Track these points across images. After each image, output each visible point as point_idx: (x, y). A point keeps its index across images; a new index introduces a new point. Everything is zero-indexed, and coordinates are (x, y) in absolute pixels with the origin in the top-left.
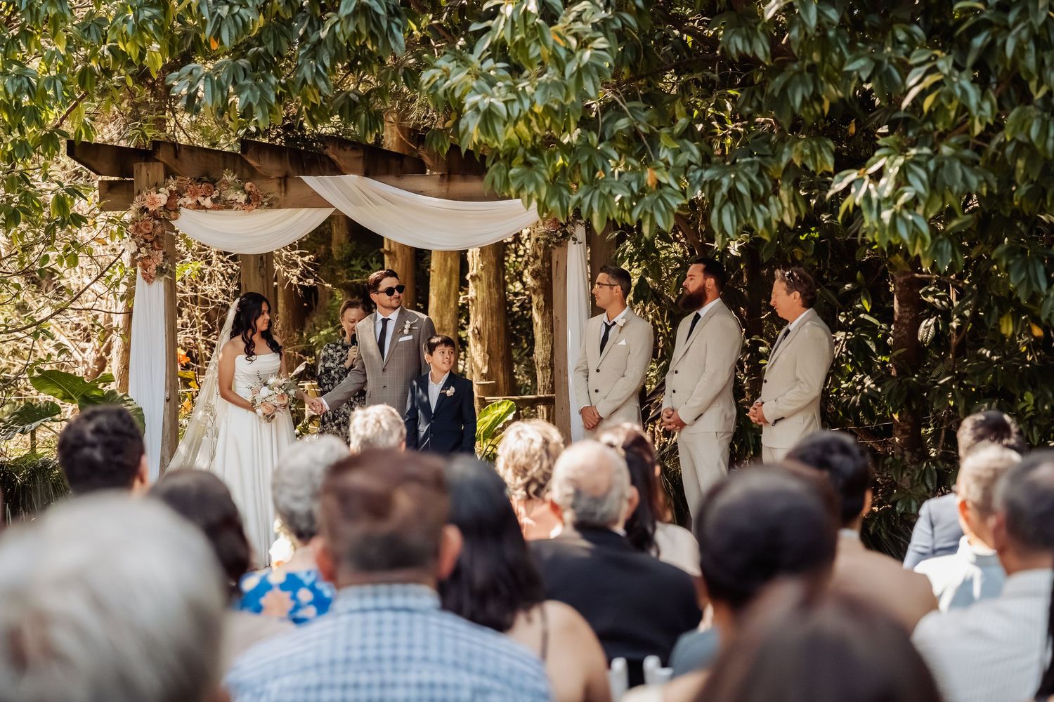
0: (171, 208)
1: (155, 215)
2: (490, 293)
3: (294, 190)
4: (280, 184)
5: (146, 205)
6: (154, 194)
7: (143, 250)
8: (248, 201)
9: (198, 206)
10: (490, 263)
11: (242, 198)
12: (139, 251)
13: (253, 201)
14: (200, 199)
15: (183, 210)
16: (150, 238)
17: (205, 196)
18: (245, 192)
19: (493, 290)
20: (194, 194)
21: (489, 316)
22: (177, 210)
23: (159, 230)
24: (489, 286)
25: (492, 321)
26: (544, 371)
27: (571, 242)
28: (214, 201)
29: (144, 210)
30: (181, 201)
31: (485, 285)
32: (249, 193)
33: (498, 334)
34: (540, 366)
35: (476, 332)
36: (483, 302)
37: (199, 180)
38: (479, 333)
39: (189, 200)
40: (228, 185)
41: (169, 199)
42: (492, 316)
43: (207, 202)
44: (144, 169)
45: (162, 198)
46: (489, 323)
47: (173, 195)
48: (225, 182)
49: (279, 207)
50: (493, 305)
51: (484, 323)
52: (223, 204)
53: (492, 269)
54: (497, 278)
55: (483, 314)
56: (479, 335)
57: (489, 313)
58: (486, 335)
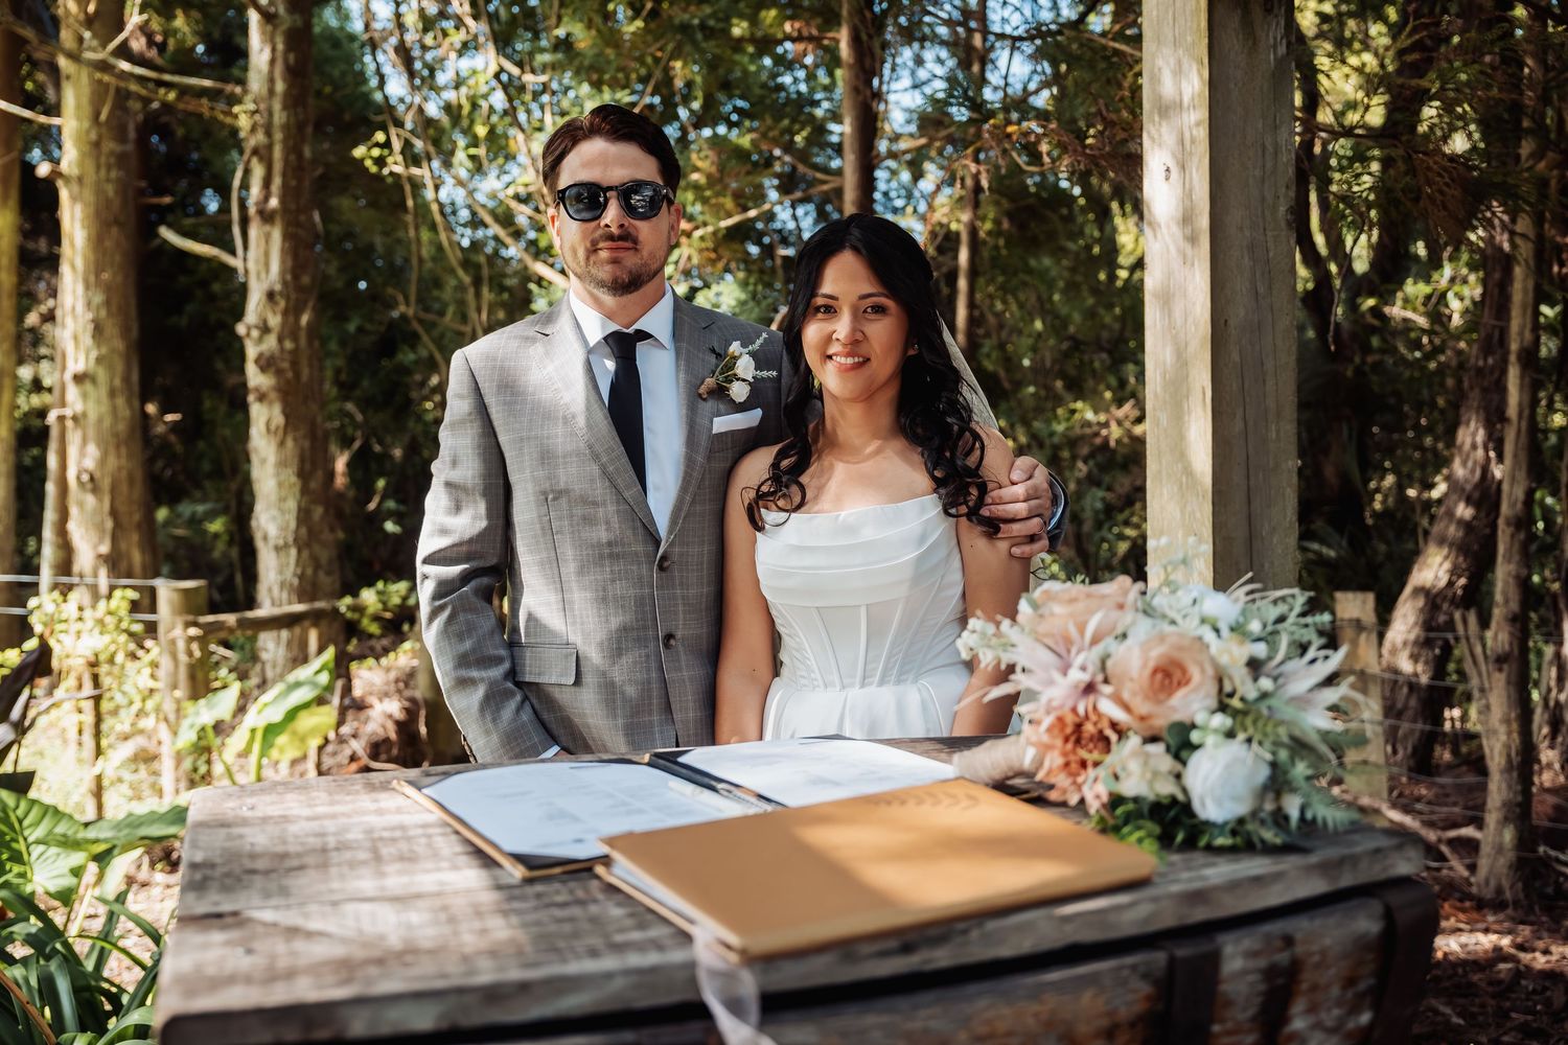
2: (114, 410)
10: (113, 351)
19: (120, 401)
21: (112, 450)
24: (112, 394)
25: (119, 456)
26: (282, 554)
31: (103, 391)
33: (131, 480)
34: (272, 543)
35: (85, 477)
36: (100, 421)
38: (92, 479)
42: (118, 447)
46: (112, 462)
50: (122, 427)
51: (102, 462)
53: (120, 367)
54: (126, 379)
55: (102, 444)
56: (93, 484)
57: (112, 442)
58: (106, 483)
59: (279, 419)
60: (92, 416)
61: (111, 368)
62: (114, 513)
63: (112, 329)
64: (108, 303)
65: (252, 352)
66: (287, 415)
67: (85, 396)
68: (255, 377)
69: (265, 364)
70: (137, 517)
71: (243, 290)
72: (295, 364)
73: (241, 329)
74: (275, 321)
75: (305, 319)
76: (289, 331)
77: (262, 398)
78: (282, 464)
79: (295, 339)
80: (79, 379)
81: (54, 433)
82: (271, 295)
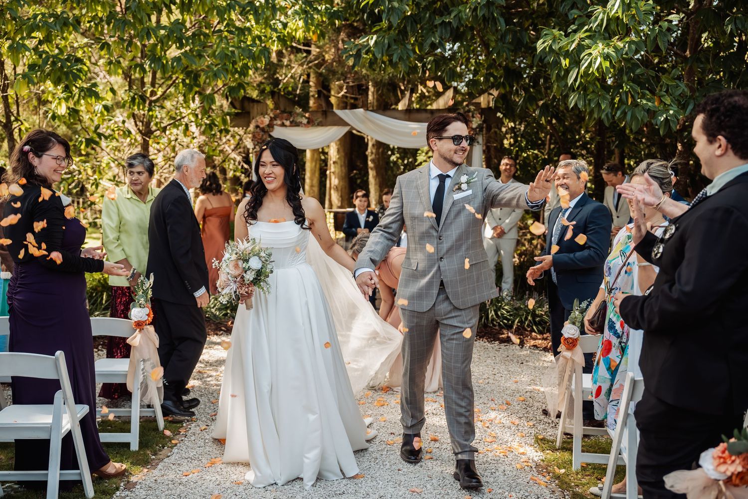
0: (271, 126)
1: (263, 130)
3: (330, 118)
4: (323, 114)
5: (259, 124)
6: (262, 119)
7: (257, 147)
8: (308, 123)
9: (283, 125)
10: (341, 155)
11: (305, 121)
12: (255, 148)
13: (311, 123)
14: (285, 121)
15: (275, 127)
16: (260, 141)
17: (287, 120)
18: (306, 118)
19: (343, 168)
20: (281, 119)
22: (273, 127)
23: (264, 137)
25: (343, 182)
27: (476, 144)
28: (291, 122)
29: (257, 127)
30: (275, 122)
31: (339, 165)
32: (308, 118)
33: (345, 188)
37: (283, 112)
39: (279, 122)
40: (298, 114)
41: (270, 121)
43: (287, 123)
44: (255, 106)
45: (266, 120)
46: (341, 183)
47: (272, 119)
48: (296, 113)
49: (322, 126)
51: (339, 183)
52: (295, 124)
53: (343, 159)
54: (344, 163)
55: (339, 179)
56: (337, 188)
57: (341, 179)
58: (340, 188)
59: (375, 174)
60: (337, 172)
61: (341, 160)
62: (341, 196)
63: (341, 150)
64: (340, 144)
65: (369, 158)
66: (377, 173)
67: (335, 167)
68: (370, 164)
69: (373, 161)
70: (347, 197)
71: (367, 144)
72: (379, 161)
73: (367, 153)
74: (374, 151)
75: (381, 150)
76: (377, 153)
77: (372, 169)
78: (376, 184)
79: (378, 154)
80: (334, 163)
81: (328, 176)
82: (373, 145)
